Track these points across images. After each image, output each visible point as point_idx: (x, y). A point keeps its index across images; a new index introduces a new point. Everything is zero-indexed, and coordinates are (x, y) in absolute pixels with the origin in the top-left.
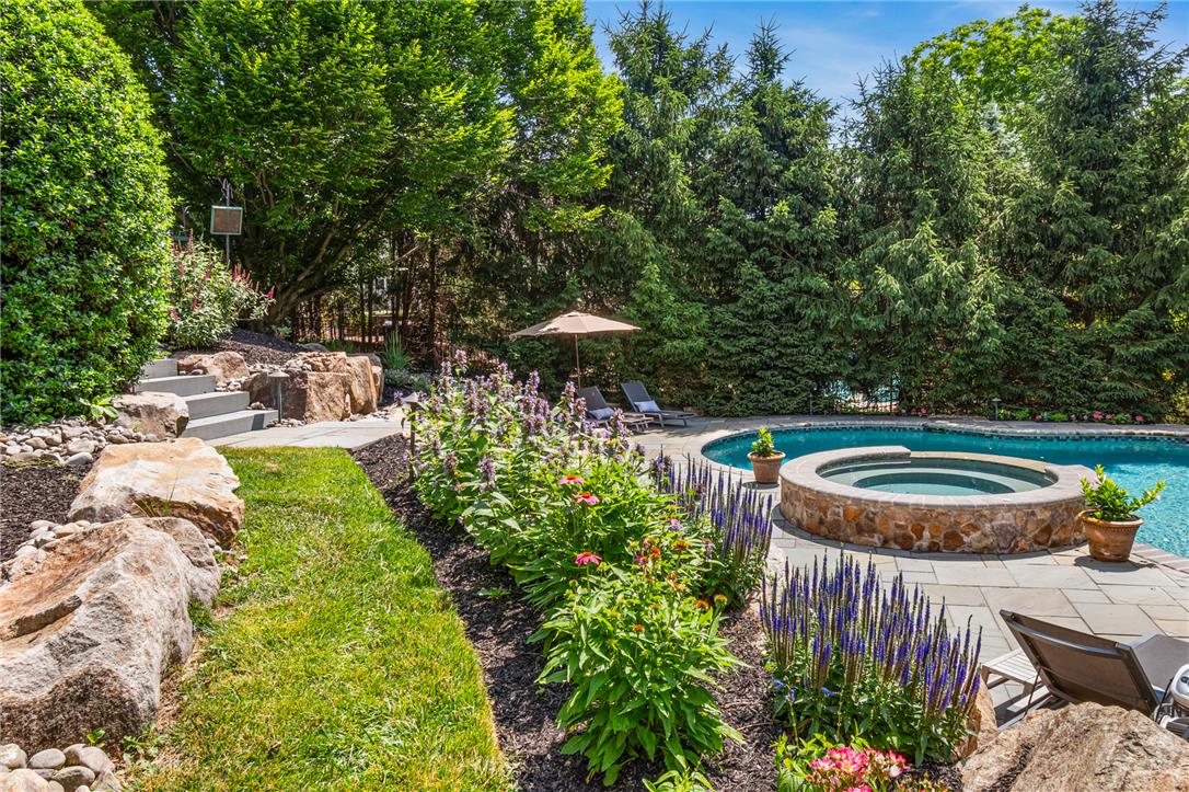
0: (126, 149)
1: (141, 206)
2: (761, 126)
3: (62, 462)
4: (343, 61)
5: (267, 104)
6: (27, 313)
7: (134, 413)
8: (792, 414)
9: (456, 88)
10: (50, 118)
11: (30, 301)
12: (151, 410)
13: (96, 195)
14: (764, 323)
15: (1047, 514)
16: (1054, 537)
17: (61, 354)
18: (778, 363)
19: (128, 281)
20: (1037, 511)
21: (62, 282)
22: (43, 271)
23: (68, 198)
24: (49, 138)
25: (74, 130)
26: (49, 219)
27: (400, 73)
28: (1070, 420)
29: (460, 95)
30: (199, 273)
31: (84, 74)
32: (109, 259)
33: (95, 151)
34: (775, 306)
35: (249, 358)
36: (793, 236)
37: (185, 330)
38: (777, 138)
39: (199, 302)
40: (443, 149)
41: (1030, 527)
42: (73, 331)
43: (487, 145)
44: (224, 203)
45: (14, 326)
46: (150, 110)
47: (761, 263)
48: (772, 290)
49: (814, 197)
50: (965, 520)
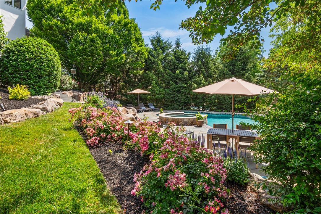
0: (56, 64)
1: (57, 71)
2: (175, 57)
3: (44, 99)
4: (95, 47)
5: (82, 54)
6: (42, 83)
7: (54, 95)
8: (180, 110)
9: (115, 51)
10: (47, 61)
11: (42, 81)
12: (55, 95)
13: (51, 69)
14: (175, 92)
15: (192, 120)
16: (194, 124)
17: (45, 88)
18: (178, 100)
19: (54, 79)
20: (191, 119)
21: (46, 79)
22: (44, 78)
23: (48, 70)
24: (47, 63)
25: (50, 62)
26: (46, 72)
27: (105, 49)
28: (228, 112)
29: (115, 52)
30: (67, 79)
31: (51, 55)
32: (52, 77)
33: (52, 64)
34: (176, 89)
35: (74, 93)
36: (180, 77)
37: (64, 88)
38: (178, 59)
39: (66, 84)
40: (112, 61)
41: (190, 122)
42: (47, 85)
43: (120, 60)
44: (73, 69)
45: (41, 84)
46: (60, 59)
47: (175, 82)
48: (176, 86)
49: (185, 70)
50: (180, 120)
